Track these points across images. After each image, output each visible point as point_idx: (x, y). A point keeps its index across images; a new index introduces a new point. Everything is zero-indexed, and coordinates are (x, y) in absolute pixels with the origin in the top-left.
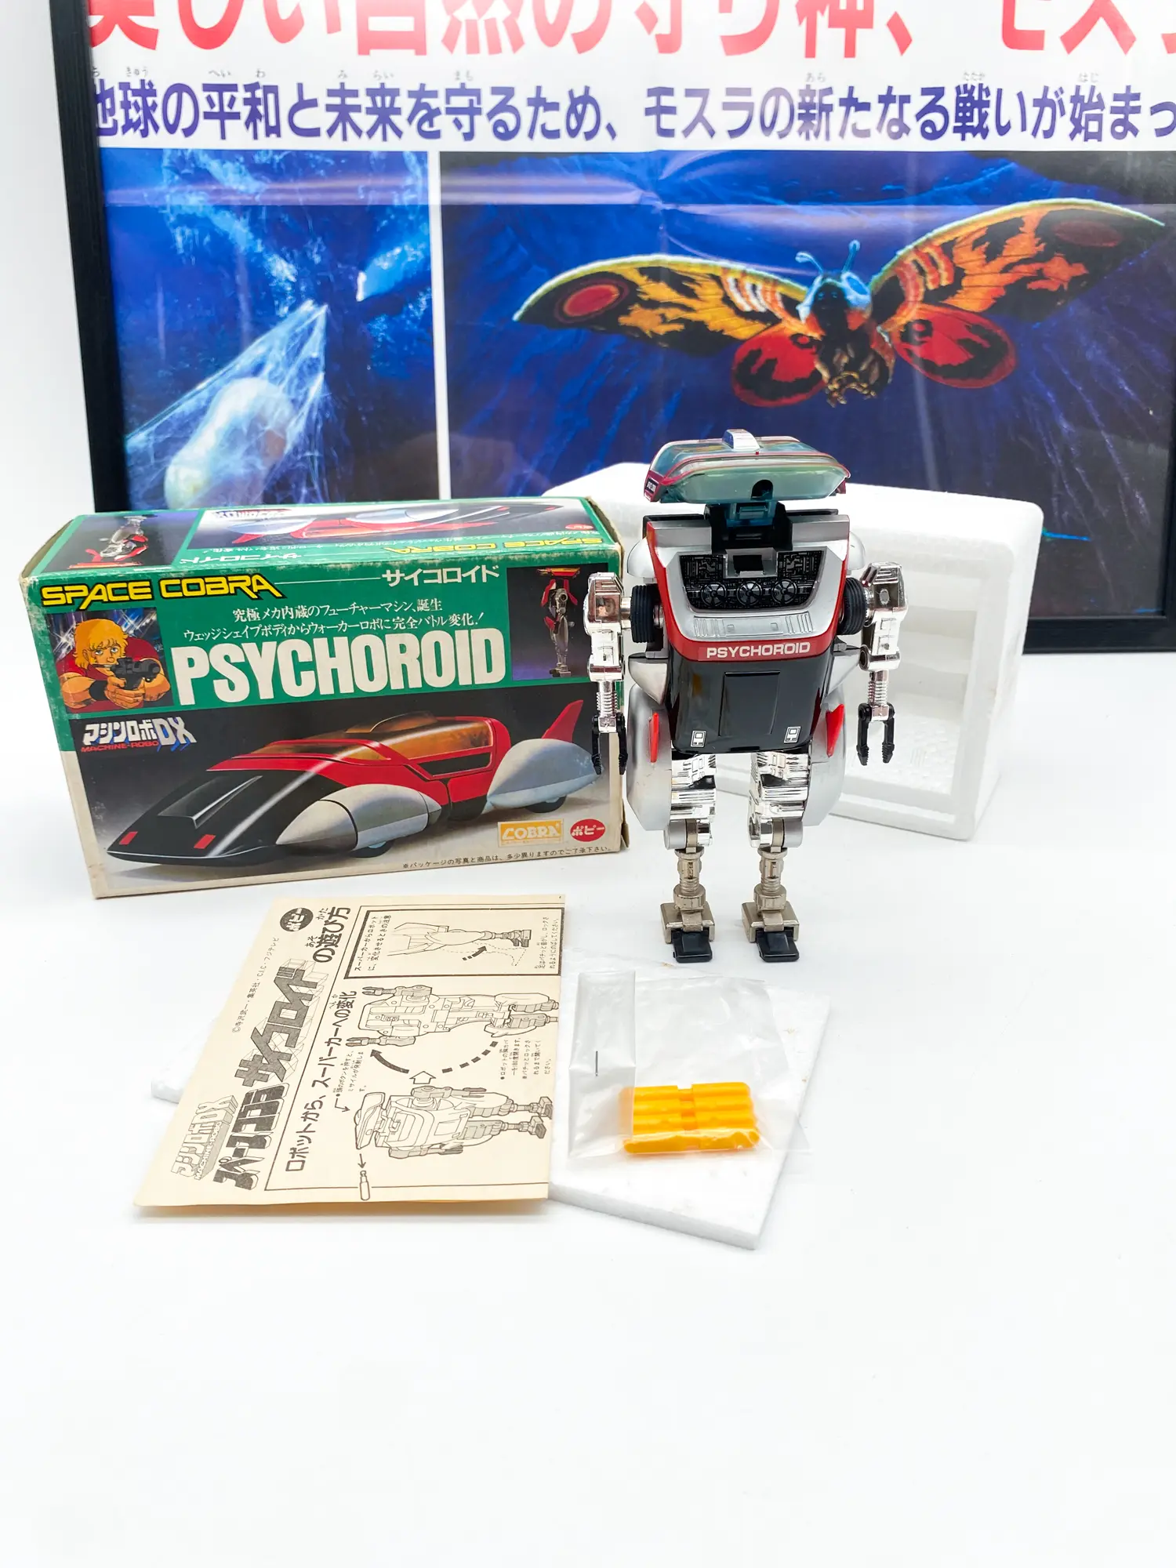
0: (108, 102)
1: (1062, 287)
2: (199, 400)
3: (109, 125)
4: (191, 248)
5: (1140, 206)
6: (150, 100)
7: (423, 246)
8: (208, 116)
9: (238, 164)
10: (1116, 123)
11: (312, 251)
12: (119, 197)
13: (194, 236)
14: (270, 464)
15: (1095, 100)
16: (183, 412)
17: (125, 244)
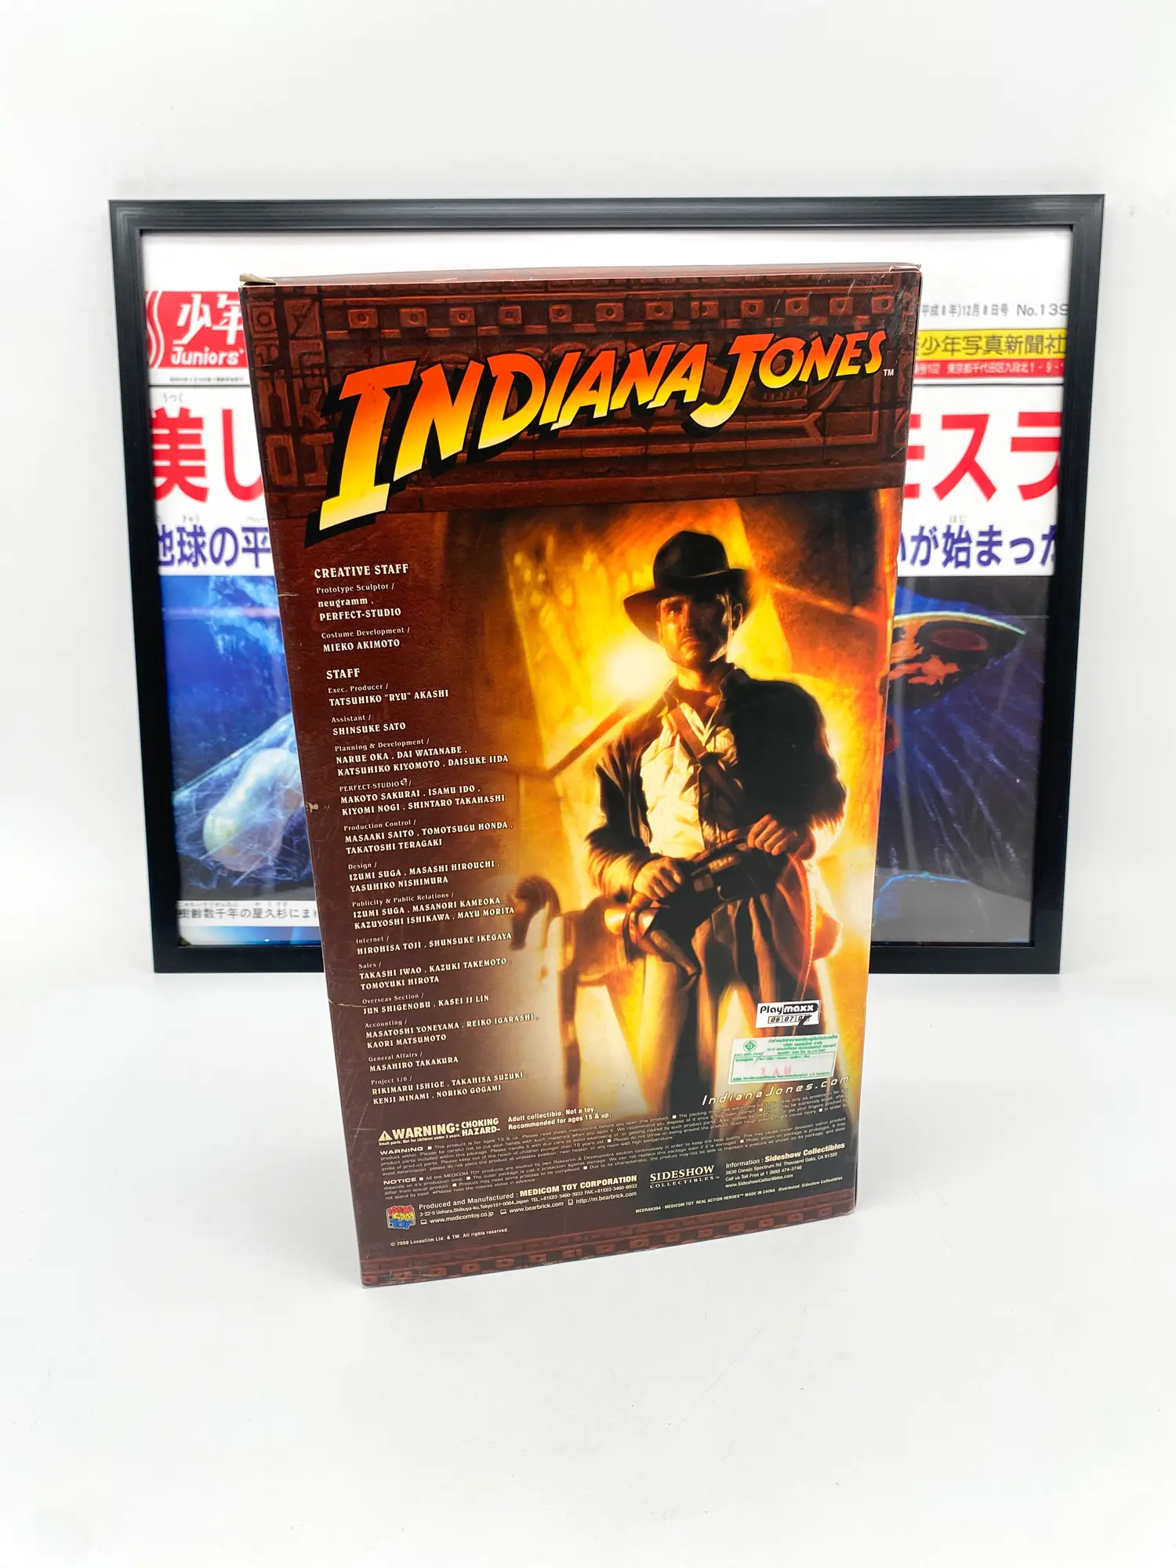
0: (168, 542)
1: (938, 681)
2: (233, 766)
3: (168, 558)
4: (230, 649)
5: (1004, 617)
6: (200, 540)
8: (245, 550)
9: (268, 587)
10: (981, 554)
12: (174, 612)
13: (232, 642)
14: (289, 815)
15: (963, 536)
16: (220, 775)
17: (177, 647)
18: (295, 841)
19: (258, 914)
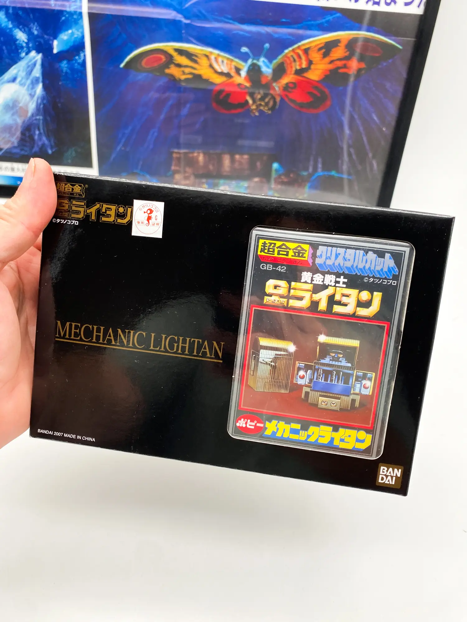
1: (354, 72)
5: (393, 38)
7: (81, 30)
11: (33, 28)
14: (22, 120)
18: (27, 134)
19: (13, 169)
